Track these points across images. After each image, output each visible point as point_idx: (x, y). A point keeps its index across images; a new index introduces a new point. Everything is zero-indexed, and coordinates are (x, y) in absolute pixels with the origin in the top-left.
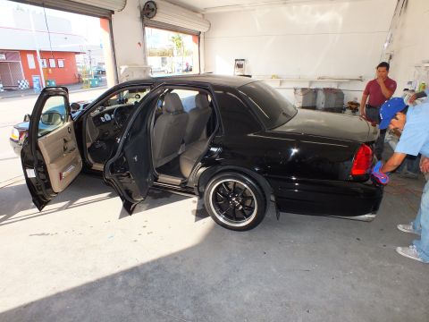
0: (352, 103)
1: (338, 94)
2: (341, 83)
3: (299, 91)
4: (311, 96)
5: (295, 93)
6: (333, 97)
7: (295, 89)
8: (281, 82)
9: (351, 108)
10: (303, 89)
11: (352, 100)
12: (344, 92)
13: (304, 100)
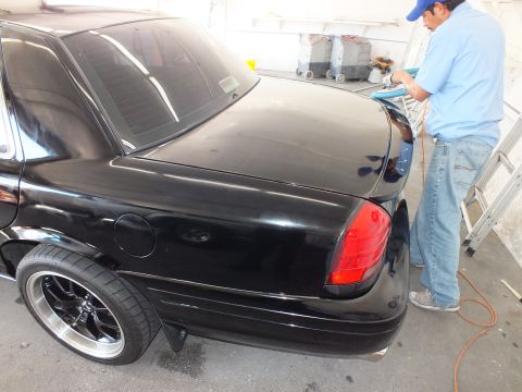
0: (381, 60)
1: (363, 44)
2: (367, 27)
3: (306, 38)
4: (323, 47)
5: (300, 41)
6: (356, 50)
7: (301, 36)
8: (282, 23)
9: (380, 68)
10: (312, 36)
11: (381, 56)
12: (372, 42)
13: (314, 52)
